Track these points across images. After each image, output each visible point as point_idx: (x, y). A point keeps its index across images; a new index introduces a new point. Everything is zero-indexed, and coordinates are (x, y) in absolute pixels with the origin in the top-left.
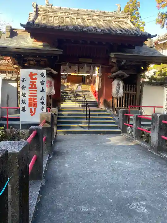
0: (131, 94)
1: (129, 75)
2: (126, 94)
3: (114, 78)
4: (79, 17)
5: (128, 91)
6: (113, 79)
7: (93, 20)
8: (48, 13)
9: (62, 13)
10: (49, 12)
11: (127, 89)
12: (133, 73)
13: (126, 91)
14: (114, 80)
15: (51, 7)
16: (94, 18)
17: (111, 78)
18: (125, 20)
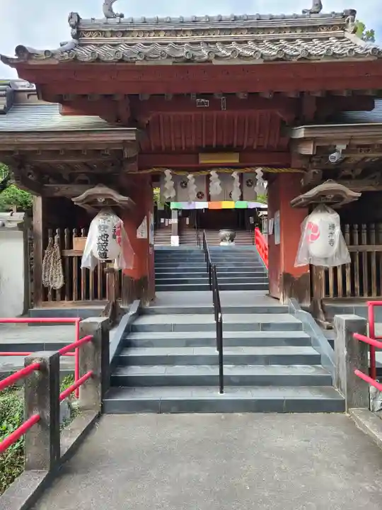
0: (369, 254)
1: (360, 195)
2: (352, 255)
3: (311, 207)
4: (197, 38)
5: (360, 243)
6: (307, 210)
7: (238, 42)
8: (111, 36)
9: (148, 34)
10: (113, 33)
11: (356, 236)
12: (372, 189)
13: (352, 243)
14: (310, 213)
15: (117, 20)
16: (244, 36)
17: (300, 207)
18: (339, 32)
